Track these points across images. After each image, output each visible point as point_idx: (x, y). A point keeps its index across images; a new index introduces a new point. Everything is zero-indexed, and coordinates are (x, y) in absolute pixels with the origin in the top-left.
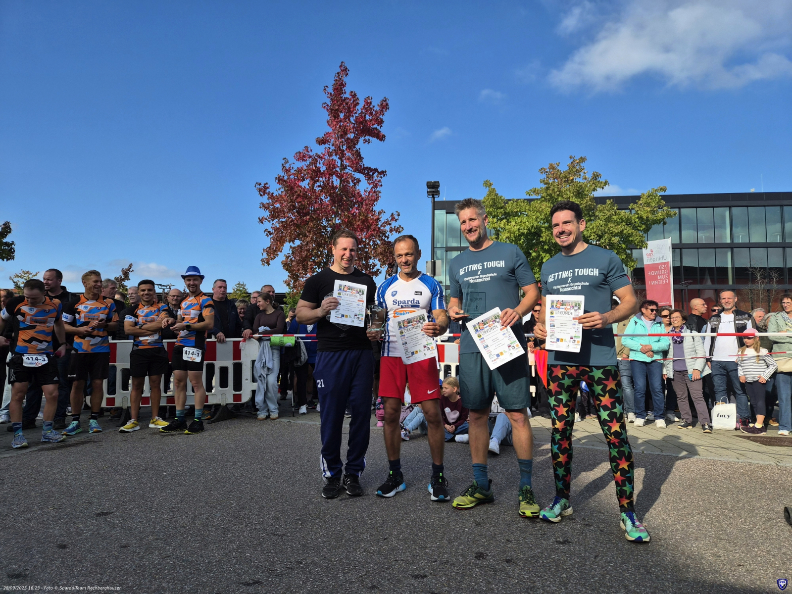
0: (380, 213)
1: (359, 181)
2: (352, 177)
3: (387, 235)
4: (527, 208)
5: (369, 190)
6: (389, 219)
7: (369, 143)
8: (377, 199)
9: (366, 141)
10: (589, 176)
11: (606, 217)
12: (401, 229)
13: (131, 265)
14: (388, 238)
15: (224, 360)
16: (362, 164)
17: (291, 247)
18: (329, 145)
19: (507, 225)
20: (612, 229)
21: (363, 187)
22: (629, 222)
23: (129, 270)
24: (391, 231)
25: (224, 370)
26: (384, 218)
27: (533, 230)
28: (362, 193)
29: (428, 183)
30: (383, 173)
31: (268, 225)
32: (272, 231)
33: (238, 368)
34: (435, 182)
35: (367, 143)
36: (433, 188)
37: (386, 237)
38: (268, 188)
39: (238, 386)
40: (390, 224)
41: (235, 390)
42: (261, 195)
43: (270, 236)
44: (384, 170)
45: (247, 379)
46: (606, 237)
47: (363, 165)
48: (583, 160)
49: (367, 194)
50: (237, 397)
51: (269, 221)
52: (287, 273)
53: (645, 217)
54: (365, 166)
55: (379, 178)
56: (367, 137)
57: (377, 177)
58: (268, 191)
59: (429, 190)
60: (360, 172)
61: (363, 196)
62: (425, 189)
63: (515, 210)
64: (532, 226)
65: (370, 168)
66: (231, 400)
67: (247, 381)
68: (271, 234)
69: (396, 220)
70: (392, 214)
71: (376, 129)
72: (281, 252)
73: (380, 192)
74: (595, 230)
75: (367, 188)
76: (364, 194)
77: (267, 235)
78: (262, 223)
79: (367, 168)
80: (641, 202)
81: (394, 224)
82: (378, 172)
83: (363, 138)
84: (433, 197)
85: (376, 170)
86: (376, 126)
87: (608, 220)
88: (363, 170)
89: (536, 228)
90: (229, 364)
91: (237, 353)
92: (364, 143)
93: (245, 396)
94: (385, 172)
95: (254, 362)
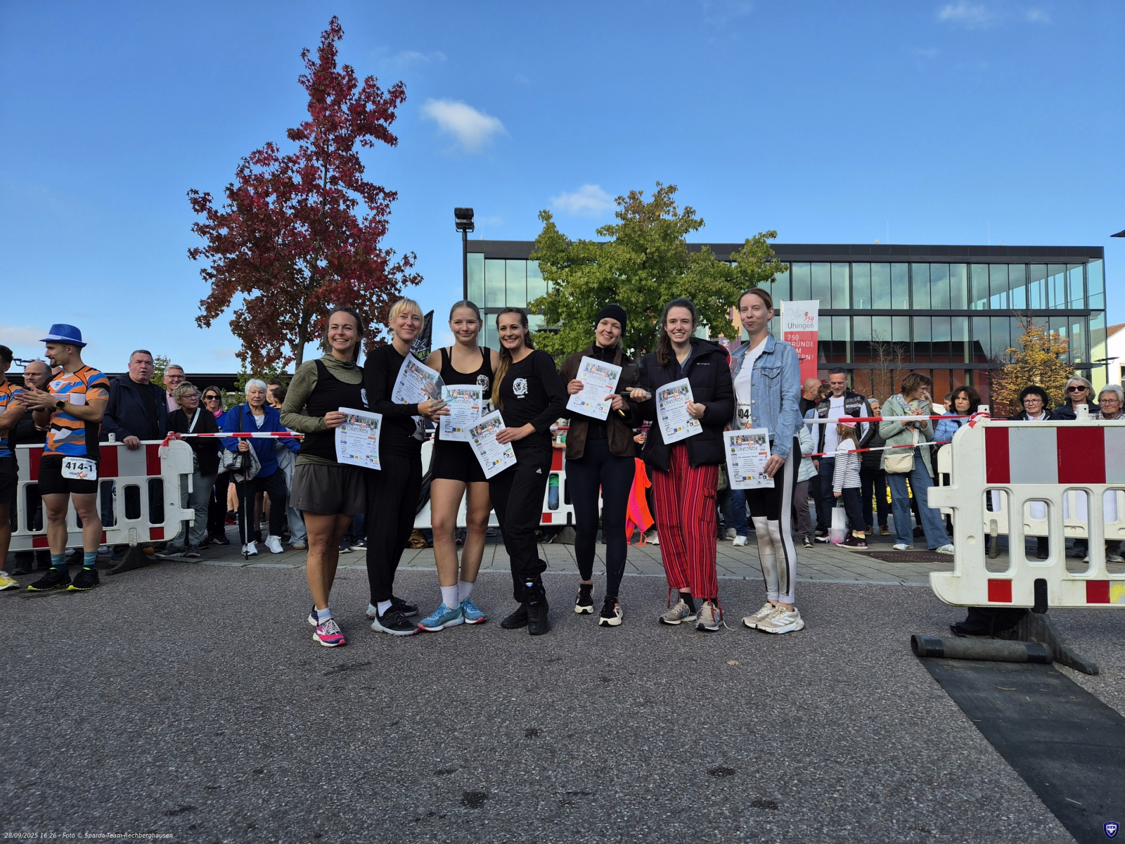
0: (388, 253)
1: (354, 202)
2: (344, 196)
3: (398, 287)
4: (598, 253)
5: (370, 218)
6: (402, 264)
7: (371, 146)
8: (383, 232)
9: (366, 143)
10: (680, 212)
11: (700, 269)
12: (419, 279)
14: (399, 291)
15: (131, 474)
16: (359, 178)
17: (245, 300)
18: (307, 142)
19: (571, 276)
20: (707, 286)
21: (361, 212)
22: (728, 277)
24: (404, 281)
25: (132, 492)
26: (393, 261)
27: (606, 284)
28: (360, 221)
29: (456, 210)
30: (392, 195)
31: (206, 263)
32: (213, 272)
33: (157, 488)
34: (467, 210)
35: (368, 146)
36: (465, 218)
37: (396, 289)
38: (209, 201)
39: (157, 514)
40: (403, 271)
41: (152, 521)
43: (210, 281)
44: (394, 191)
45: (172, 504)
46: (700, 297)
47: (362, 180)
48: (672, 189)
49: (367, 223)
50: (158, 533)
51: (208, 257)
52: (241, 341)
53: (749, 271)
54: (365, 181)
55: (386, 202)
56: (368, 137)
57: (384, 199)
59: (458, 221)
60: (356, 189)
61: (361, 226)
62: (453, 220)
63: (582, 255)
64: (605, 279)
65: (372, 184)
66: (145, 538)
67: (172, 507)
68: (211, 277)
69: (411, 266)
70: (406, 258)
71: (381, 126)
72: (228, 306)
73: (387, 222)
74: (687, 286)
75: (368, 215)
76: (363, 223)
77: (205, 278)
78: (195, 258)
79: (367, 184)
80: (745, 250)
81: (409, 271)
82: (384, 193)
83: (361, 138)
84: (465, 232)
85: (381, 190)
86: (382, 121)
87: (704, 272)
88: (361, 186)
89: (610, 281)
90: (142, 481)
91: (154, 464)
92: (363, 146)
93: (171, 530)
94: (396, 194)
95: (184, 477)
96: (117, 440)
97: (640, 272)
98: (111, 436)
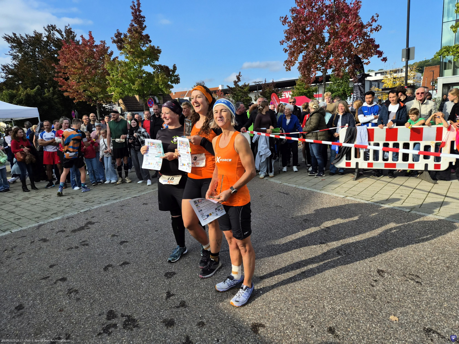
3: (368, 34)
6: (370, 21)
8: (360, 7)
12: (379, 28)
13: (240, 73)
14: (369, 37)
17: (302, 56)
23: (239, 75)
24: (371, 31)
32: (288, 48)
37: (367, 36)
38: (287, 19)
40: (371, 25)
42: (283, 25)
49: (353, 5)
58: (287, 21)
61: (350, 7)
69: (376, 21)
70: (373, 17)
72: (297, 60)
78: (282, 44)
81: (374, 25)
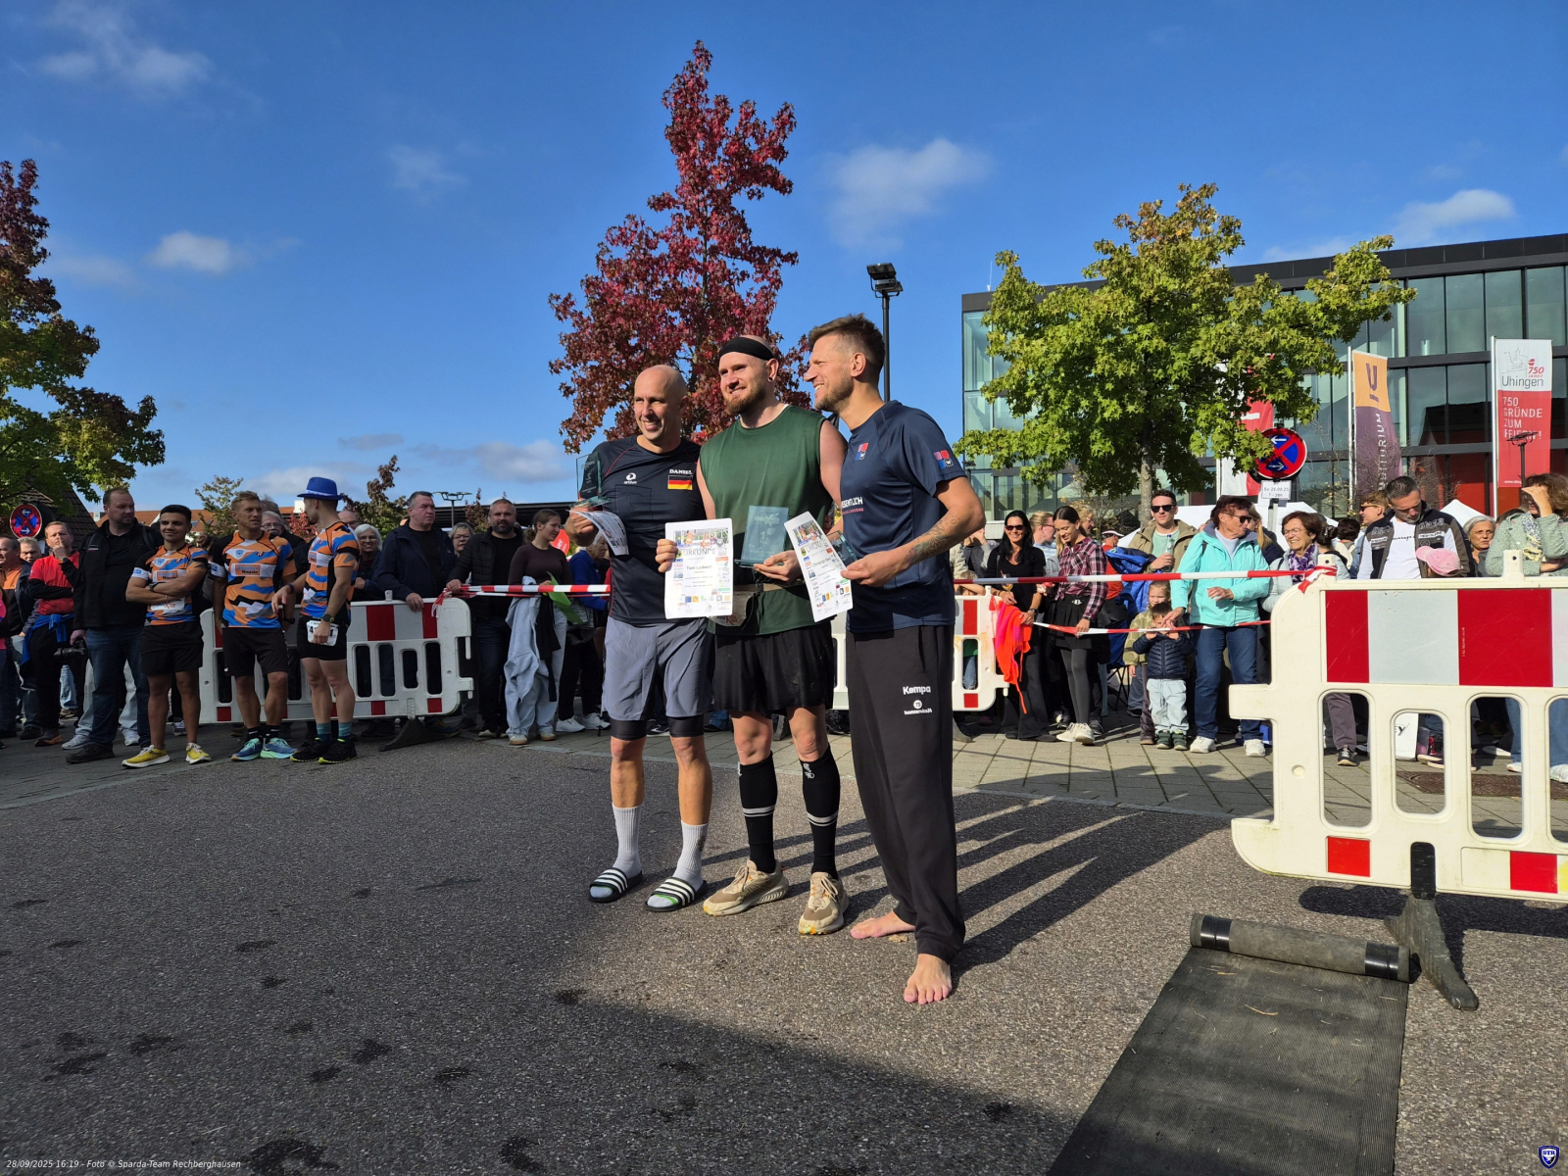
1: (744, 275)
5: (756, 291)
7: (759, 197)
9: (753, 194)
11: (1241, 313)
13: (394, 459)
15: (409, 638)
16: (748, 242)
18: (678, 208)
20: (1252, 338)
22: (1299, 322)
23: (391, 467)
25: (410, 657)
27: (1075, 353)
28: (744, 299)
29: (870, 268)
30: (791, 258)
31: (566, 376)
32: (573, 386)
33: (433, 651)
34: (886, 266)
35: (755, 197)
36: (884, 277)
38: (572, 304)
39: (435, 685)
41: (431, 691)
42: (560, 318)
43: (572, 397)
44: (793, 252)
46: (1238, 357)
48: (1208, 191)
49: (752, 300)
50: (434, 705)
53: (1337, 307)
54: (755, 245)
56: (754, 186)
57: (778, 265)
58: (571, 309)
59: (878, 282)
60: (744, 258)
61: (746, 304)
63: (1059, 311)
64: (1073, 346)
65: (764, 248)
66: (423, 710)
67: (449, 675)
71: (770, 167)
74: (1213, 343)
76: (748, 301)
78: (557, 372)
79: (758, 248)
80: (1332, 272)
82: (781, 256)
83: (747, 189)
84: (886, 297)
85: (776, 253)
86: (770, 161)
87: (1252, 314)
88: (749, 252)
90: (418, 645)
91: (430, 627)
92: (750, 198)
93: (450, 702)
94: (796, 255)
95: (461, 641)
96: (394, 598)
97: (1140, 327)
98: (388, 594)
